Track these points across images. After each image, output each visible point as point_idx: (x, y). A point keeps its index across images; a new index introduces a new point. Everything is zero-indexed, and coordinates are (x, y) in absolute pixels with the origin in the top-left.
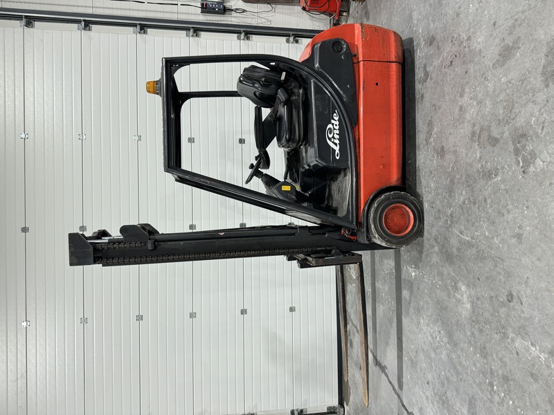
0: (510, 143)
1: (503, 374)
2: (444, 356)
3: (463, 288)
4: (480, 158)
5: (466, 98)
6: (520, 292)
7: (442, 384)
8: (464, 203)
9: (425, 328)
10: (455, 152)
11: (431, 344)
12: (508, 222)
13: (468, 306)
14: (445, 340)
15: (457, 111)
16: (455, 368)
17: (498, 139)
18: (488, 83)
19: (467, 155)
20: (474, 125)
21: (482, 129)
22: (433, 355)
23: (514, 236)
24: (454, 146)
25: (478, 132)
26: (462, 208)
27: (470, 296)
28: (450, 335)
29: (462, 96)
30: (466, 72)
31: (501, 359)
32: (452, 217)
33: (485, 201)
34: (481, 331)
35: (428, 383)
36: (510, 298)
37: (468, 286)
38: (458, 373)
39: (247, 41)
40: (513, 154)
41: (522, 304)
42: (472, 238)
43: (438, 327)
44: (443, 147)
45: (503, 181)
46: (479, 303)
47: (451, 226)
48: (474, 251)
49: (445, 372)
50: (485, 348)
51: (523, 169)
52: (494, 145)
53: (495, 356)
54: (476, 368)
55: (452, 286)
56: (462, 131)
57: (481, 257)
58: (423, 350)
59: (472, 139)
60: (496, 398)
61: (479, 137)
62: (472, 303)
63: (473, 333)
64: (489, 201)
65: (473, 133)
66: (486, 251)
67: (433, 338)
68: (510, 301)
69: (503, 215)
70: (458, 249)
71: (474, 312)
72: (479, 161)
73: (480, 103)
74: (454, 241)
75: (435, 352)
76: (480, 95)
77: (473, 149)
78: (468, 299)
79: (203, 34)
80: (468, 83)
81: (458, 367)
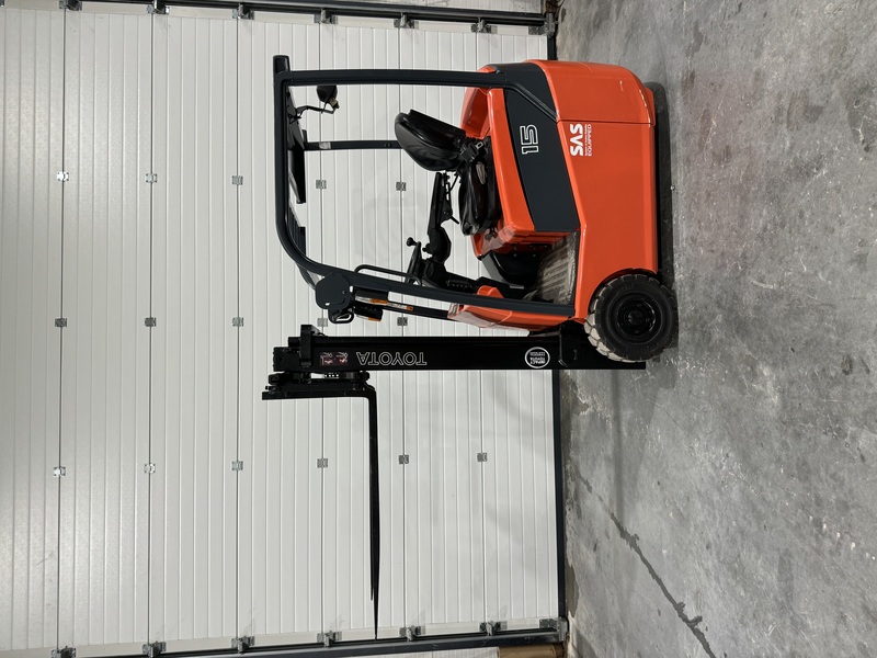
0: (842, 107)
1: (837, 500)
2: (735, 496)
3: (766, 372)
4: (792, 148)
5: (765, 56)
6: (864, 353)
7: (734, 541)
8: (765, 229)
9: (701, 456)
10: (750, 148)
11: (713, 479)
12: (841, 240)
13: (776, 399)
14: (737, 466)
15: (750, 81)
16: (754, 510)
17: (822, 108)
18: (803, 21)
19: (769, 148)
20: (780, 96)
21: (793, 99)
22: (716, 497)
23: (852, 262)
24: (746, 141)
25: (787, 107)
26: (762, 239)
27: (778, 382)
28: (745, 456)
29: (758, 54)
30: (765, 14)
31: (833, 476)
32: (746, 258)
33: (801, 215)
34: (798, 435)
35: (707, 547)
36: (848, 366)
37: (775, 365)
38: (759, 517)
39: (410, 30)
40: (847, 125)
41: (868, 371)
42: (780, 284)
43: (724, 448)
44: (728, 147)
45: (832, 174)
46: (794, 389)
47: (743, 273)
48: (783, 304)
49: (736, 521)
50: (805, 463)
51: (865, 145)
52: (815, 119)
53: (822, 473)
54: (791, 500)
55: (747, 373)
56: (759, 112)
57: (795, 312)
58: (699, 492)
59: (777, 122)
60: (827, 544)
61: (789, 113)
62: (782, 392)
63: (784, 444)
64: (807, 215)
65: (779, 111)
66: (803, 300)
67: (716, 468)
68: (846, 373)
69: (833, 230)
70: (757, 309)
71: (785, 407)
72: (790, 153)
73: (789, 57)
74: (749, 298)
75: (719, 490)
76: (789, 44)
77: (778, 137)
78: (775, 387)
79: (340, 18)
80: (768, 31)
81: (760, 507)
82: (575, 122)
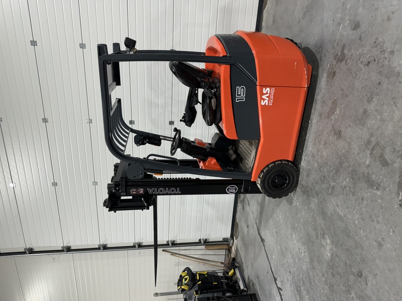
0: (398, 175)
2: (304, 268)
3: (328, 241)
4: (369, 166)
5: (372, 106)
6: (368, 277)
7: (300, 281)
8: (345, 187)
9: (295, 241)
10: (350, 144)
11: (297, 254)
12: (375, 228)
13: (329, 254)
14: (308, 259)
15: (361, 111)
17: (389, 164)
19: (359, 154)
21: (377, 144)
22: (297, 261)
23: (376, 241)
24: (350, 138)
25: (373, 144)
26: (343, 190)
28: (311, 260)
29: (369, 101)
30: (379, 84)
32: (333, 189)
33: (363, 199)
34: (333, 275)
35: (290, 272)
36: (360, 275)
37: (332, 242)
38: (311, 284)
40: (396, 185)
41: (367, 285)
42: (344, 216)
43: (304, 248)
44: (340, 131)
45: (381, 198)
46: (337, 259)
47: (331, 194)
48: (343, 225)
49: (302, 276)
50: (333, 286)
51: (400, 203)
52: (384, 166)
53: (338, 296)
54: (324, 291)
55: (320, 233)
56: (360, 131)
57: (347, 233)
58: (291, 252)
59: (366, 145)
62: (332, 255)
63: (327, 272)
64: (365, 202)
66: (352, 233)
67: (299, 251)
69: (373, 221)
70: (332, 215)
71: (331, 261)
73: (383, 121)
74: (330, 207)
76: (385, 114)
77: (364, 154)
78: (330, 250)
80: (378, 94)
81: (312, 281)
82: (266, 87)
